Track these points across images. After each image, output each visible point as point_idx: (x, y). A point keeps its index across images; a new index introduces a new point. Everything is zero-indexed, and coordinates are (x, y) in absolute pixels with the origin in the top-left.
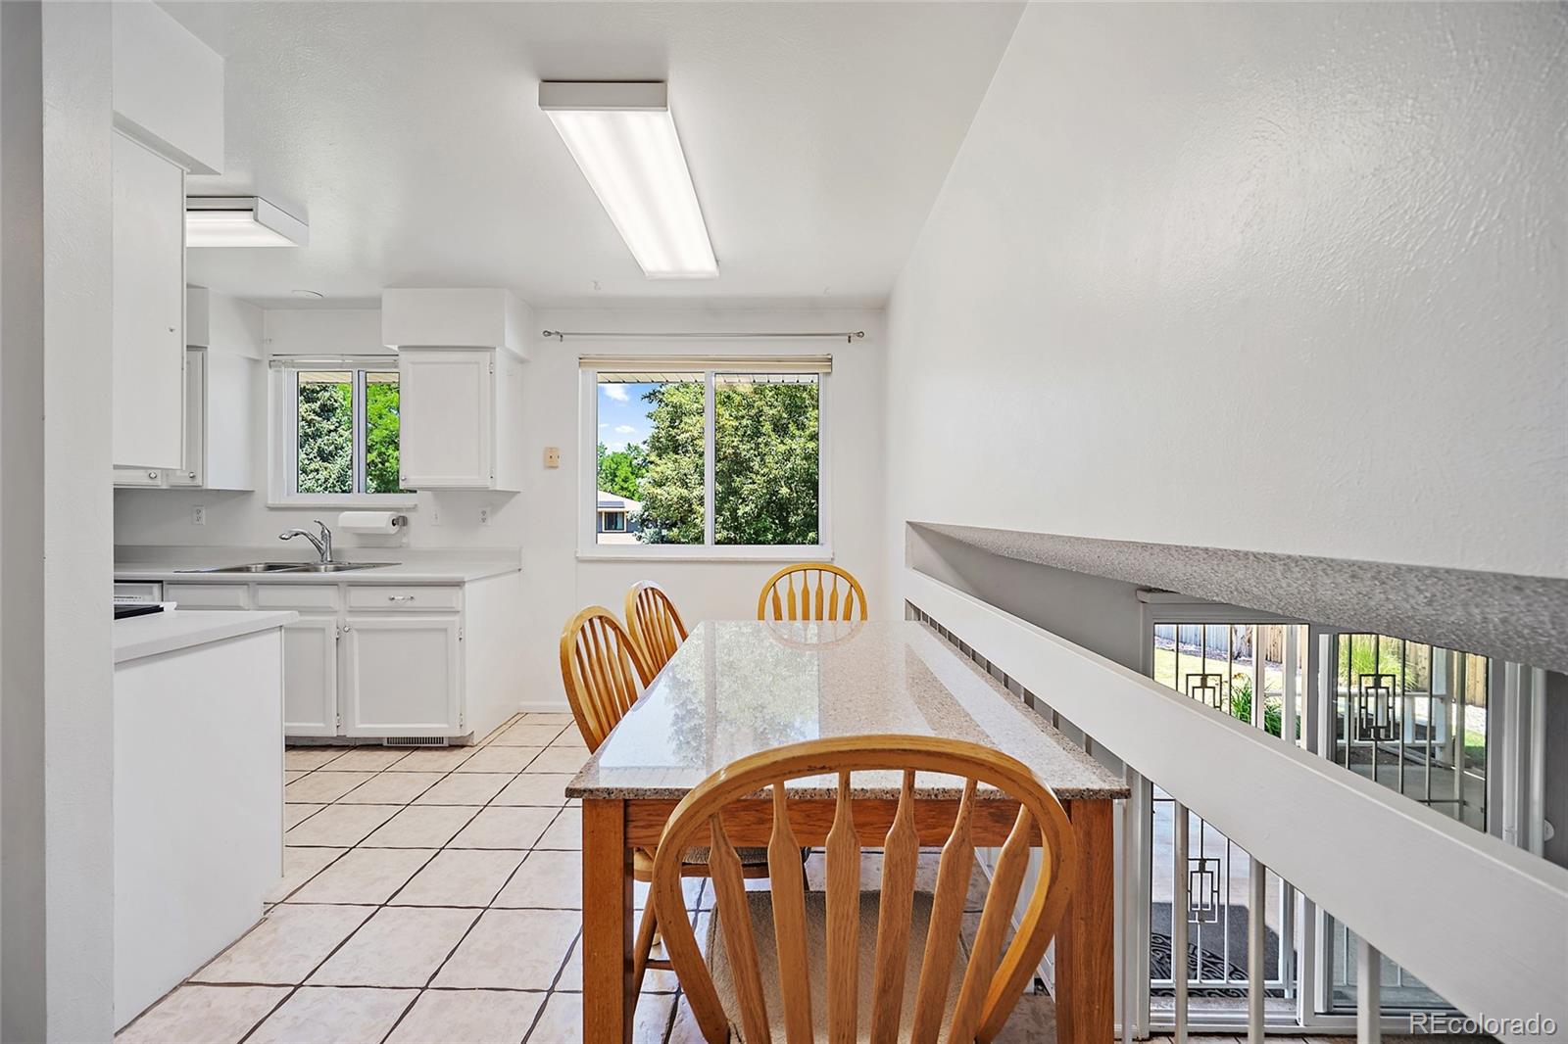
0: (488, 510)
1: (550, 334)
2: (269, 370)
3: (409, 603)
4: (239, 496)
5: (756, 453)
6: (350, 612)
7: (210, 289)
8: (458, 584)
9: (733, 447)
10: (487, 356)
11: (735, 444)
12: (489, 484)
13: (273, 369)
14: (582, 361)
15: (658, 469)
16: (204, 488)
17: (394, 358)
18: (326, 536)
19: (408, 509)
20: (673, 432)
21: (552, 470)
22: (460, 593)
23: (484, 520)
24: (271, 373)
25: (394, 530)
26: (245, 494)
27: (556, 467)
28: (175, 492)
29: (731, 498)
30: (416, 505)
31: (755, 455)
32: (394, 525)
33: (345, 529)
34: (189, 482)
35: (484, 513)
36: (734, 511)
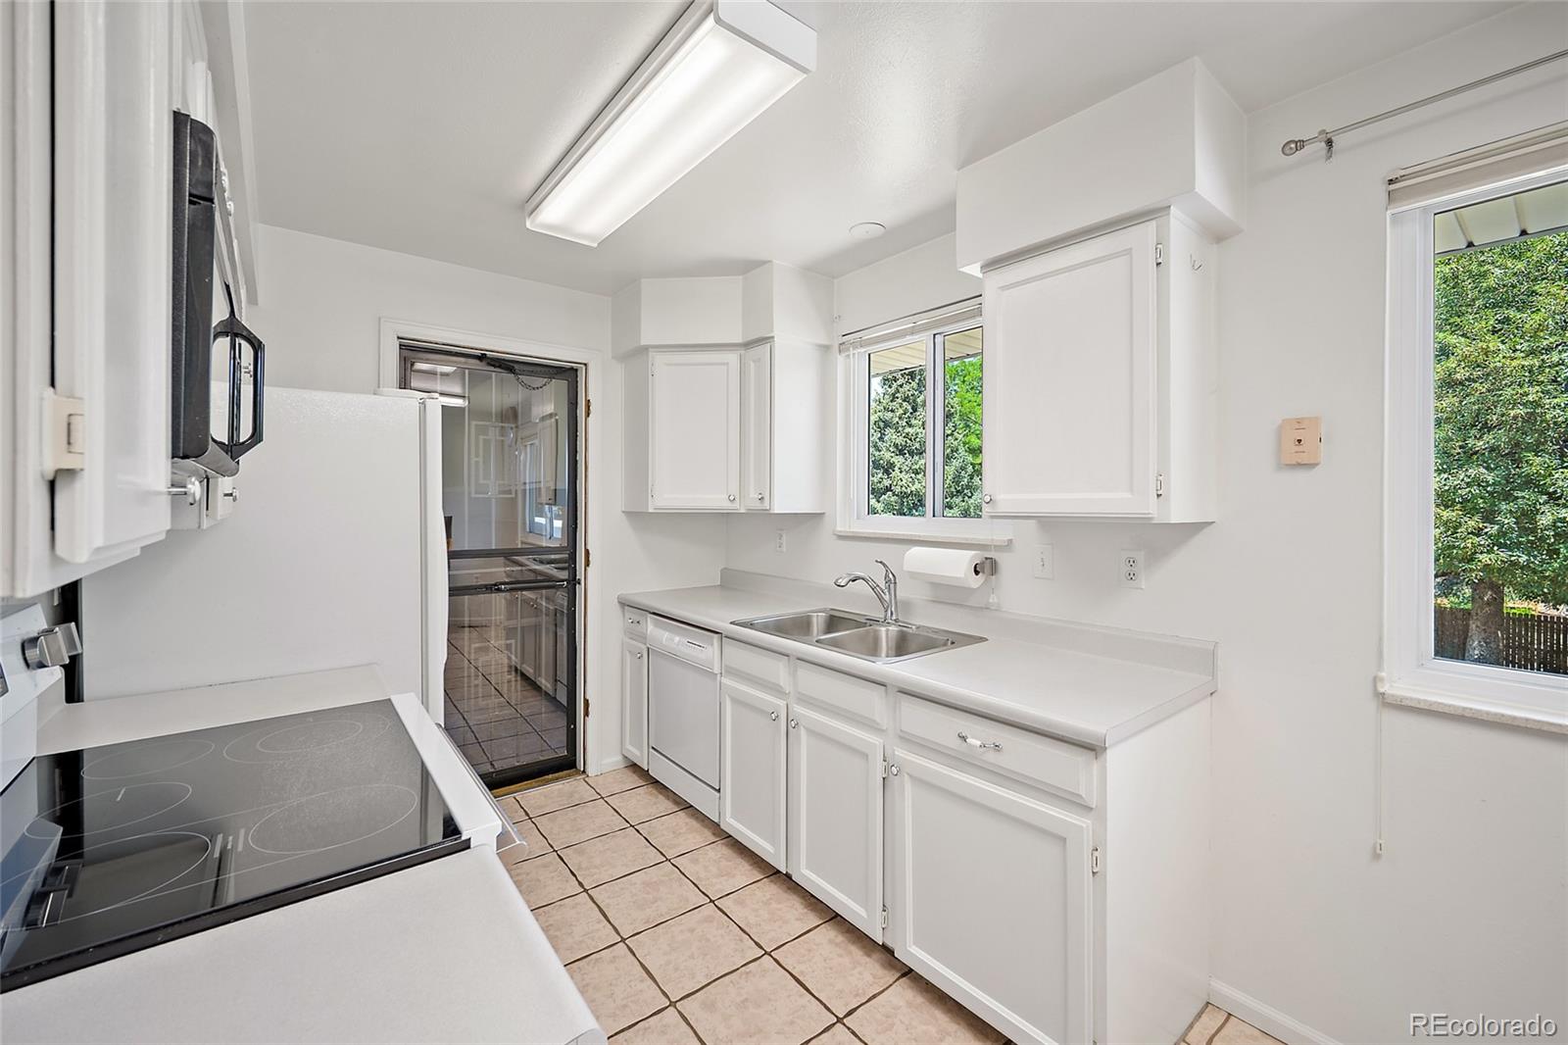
0: (1140, 557)
1: (1300, 144)
2: (839, 357)
3: (991, 757)
4: (808, 521)
6: (901, 738)
7: (774, 261)
8: (1093, 748)
10: (1149, 230)
12: (1152, 509)
13: (843, 355)
14: (1396, 187)
16: (772, 512)
17: (978, 300)
18: (891, 581)
19: (999, 548)
21: (1301, 476)
22: (1095, 766)
23: (1131, 576)
24: (840, 359)
25: (975, 582)
26: (817, 517)
27: (1312, 466)
28: (751, 515)
30: (1010, 541)
32: (977, 572)
33: (913, 575)
34: (758, 505)
35: (1132, 562)
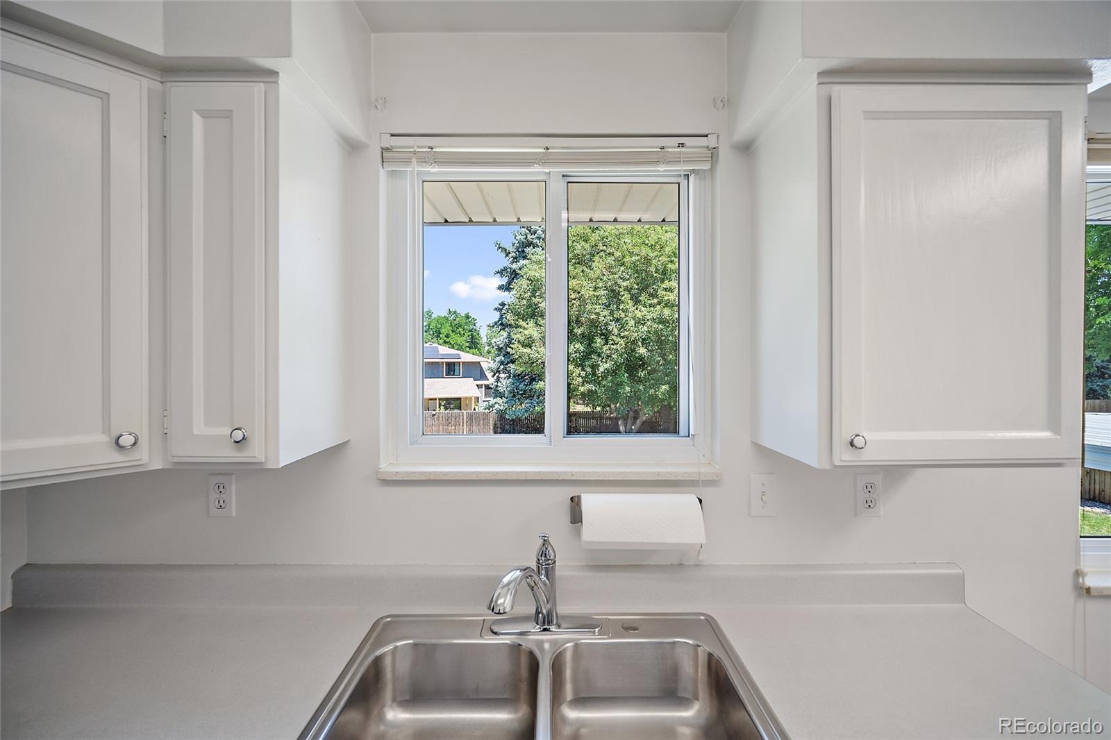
5: (611, 318)
9: (596, 314)
11: (597, 310)
15: (526, 332)
16: (270, 466)
20: (535, 300)
23: (869, 504)
29: (593, 356)
31: (611, 321)
34: (228, 454)
35: (869, 488)
36: (594, 367)
